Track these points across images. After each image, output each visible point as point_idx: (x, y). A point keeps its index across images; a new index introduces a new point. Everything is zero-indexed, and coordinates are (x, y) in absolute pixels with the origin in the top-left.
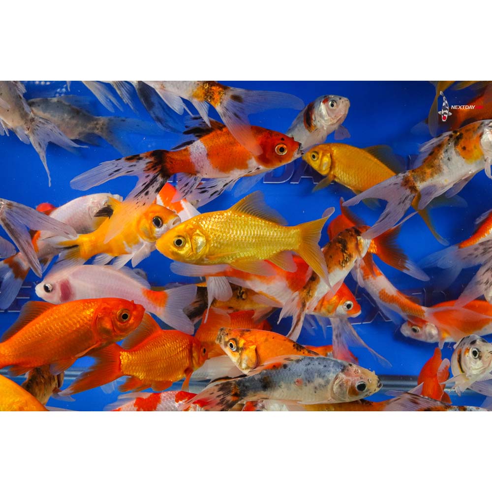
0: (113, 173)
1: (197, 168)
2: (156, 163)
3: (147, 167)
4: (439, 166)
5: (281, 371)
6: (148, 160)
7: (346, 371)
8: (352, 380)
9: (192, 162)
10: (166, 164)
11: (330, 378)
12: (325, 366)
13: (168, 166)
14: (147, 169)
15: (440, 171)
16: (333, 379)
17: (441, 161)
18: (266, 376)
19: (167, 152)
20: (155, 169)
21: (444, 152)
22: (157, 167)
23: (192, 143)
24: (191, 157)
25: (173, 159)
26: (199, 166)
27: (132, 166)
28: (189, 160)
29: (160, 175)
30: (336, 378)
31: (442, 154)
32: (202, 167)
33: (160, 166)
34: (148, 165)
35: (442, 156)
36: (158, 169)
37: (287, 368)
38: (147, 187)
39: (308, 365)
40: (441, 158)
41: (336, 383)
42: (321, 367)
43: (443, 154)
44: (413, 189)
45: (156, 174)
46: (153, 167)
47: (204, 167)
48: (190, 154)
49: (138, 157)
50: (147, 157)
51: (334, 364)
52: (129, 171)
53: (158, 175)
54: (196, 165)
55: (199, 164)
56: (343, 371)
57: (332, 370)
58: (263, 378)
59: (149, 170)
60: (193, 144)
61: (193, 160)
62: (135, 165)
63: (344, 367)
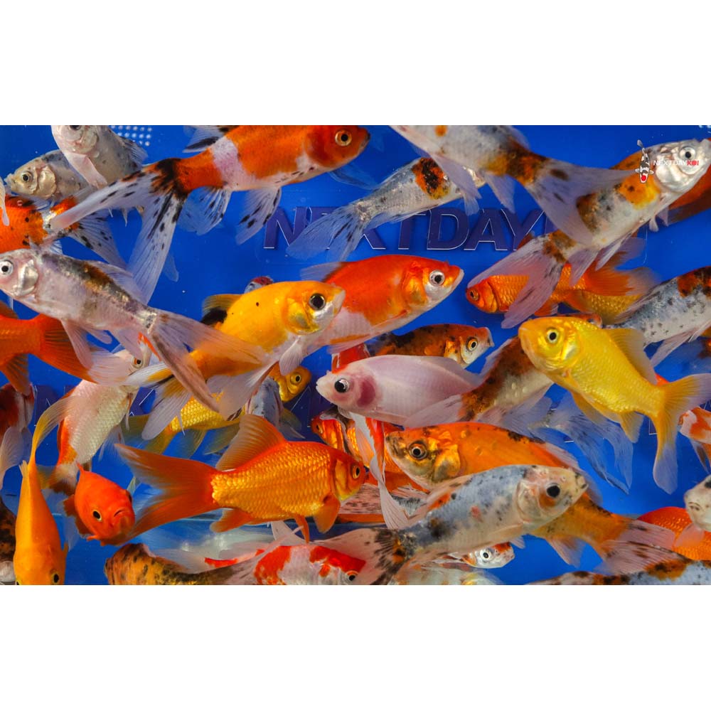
0: (106, 199)
1: (224, 177)
2: (165, 179)
3: (153, 185)
4: (592, 221)
5: (450, 504)
6: (154, 175)
7: (528, 475)
8: (538, 484)
9: (217, 169)
10: (179, 177)
11: (511, 492)
12: (501, 478)
13: (183, 179)
14: (153, 189)
15: (595, 228)
16: (515, 491)
17: (595, 214)
18: (432, 519)
19: (179, 160)
20: (165, 188)
21: (599, 201)
22: (168, 184)
23: (214, 142)
24: (215, 161)
25: (189, 169)
26: (227, 174)
27: (132, 185)
28: (212, 166)
29: (174, 195)
30: (518, 488)
31: (595, 204)
32: (232, 175)
33: (172, 182)
34: (154, 182)
35: (597, 208)
36: (171, 187)
37: (457, 498)
38: (160, 217)
39: (481, 483)
40: (596, 210)
41: (520, 495)
42: (497, 480)
43: (598, 203)
44: (559, 257)
45: (168, 195)
46: (162, 184)
47: (235, 173)
48: (213, 158)
49: (138, 174)
50: (151, 172)
51: (512, 471)
52: (129, 192)
53: (171, 197)
54: (223, 172)
55: (227, 170)
56: (524, 476)
57: (511, 479)
58: (430, 521)
59: (156, 190)
60: (217, 142)
61: (219, 166)
62: (136, 184)
63: (526, 471)
